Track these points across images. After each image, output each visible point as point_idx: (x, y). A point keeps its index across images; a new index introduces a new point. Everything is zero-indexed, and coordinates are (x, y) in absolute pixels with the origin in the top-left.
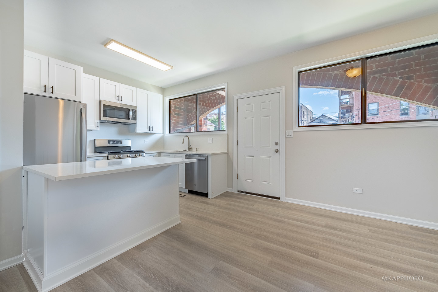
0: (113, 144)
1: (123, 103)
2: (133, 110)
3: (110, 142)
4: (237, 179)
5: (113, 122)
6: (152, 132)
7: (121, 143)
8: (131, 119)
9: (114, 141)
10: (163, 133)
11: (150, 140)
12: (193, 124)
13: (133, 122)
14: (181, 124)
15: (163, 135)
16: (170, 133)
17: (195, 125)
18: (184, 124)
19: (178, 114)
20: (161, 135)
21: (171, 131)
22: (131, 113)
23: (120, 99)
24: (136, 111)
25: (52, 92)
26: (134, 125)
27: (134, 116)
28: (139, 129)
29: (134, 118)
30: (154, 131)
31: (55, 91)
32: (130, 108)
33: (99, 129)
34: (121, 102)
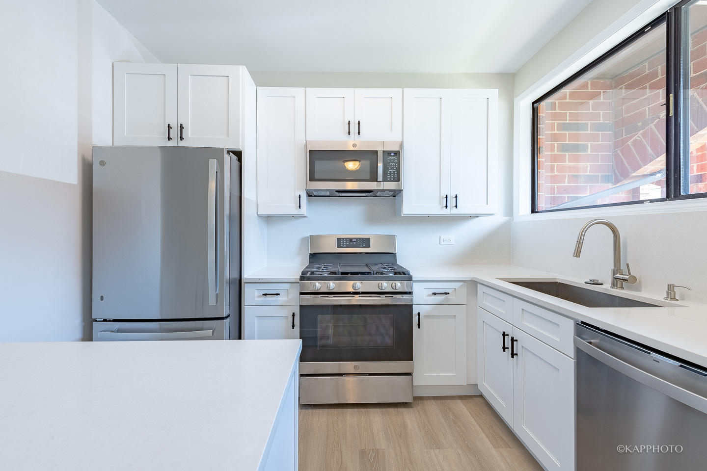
0: (347, 246)
1: (363, 137)
2: (387, 153)
3: (340, 242)
5: (338, 191)
6: (454, 211)
7: (368, 246)
8: (380, 178)
9: (351, 240)
10: (510, 209)
12: (653, 174)
13: (390, 186)
14: (592, 179)
15: (507, 219)
16: (533, 211)
17: (662, 176)
18: (606, 179)
19: (576, 148)
20: (498, 218)
21: (541, 204)
22: (380, 160)
23: (354, 128)
24: (397, 153)
25: (182, 138)
26: (396, 194)
27: (392, 169)
28: (410, 205)
29: (390, 175)
30: (462, 210)
31: (188, 133)
32: (380, 149)
33: (304, 210)
34: (357, 137)
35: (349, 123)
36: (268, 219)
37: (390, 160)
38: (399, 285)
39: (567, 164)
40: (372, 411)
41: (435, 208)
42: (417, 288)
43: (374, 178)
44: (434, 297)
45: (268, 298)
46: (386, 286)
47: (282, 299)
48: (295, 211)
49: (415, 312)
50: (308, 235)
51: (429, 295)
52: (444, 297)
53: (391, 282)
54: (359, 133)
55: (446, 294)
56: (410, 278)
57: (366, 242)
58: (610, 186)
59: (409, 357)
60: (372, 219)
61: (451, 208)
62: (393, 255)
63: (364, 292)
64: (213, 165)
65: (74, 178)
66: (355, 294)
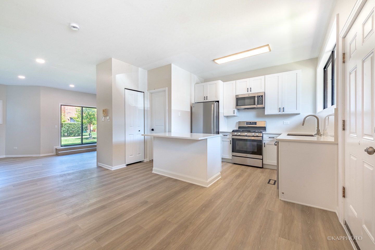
2: (259, 96)
3: (247, 123)
4: (344, 196)
5: (245, 108)
6: (283, 113)
7: (256, 124)
8: (257, 104)
9: (250, 123)
13: (260, 106)
22: (256, 99)
25: (207, 99)
26: (264, 108)
27: (261, 101)
28: (268, 111)
29: (260, 103)
30: (286, 112)
31: (208, 98)
32: (256, 95)
33: (235, 114)
34: (250, 93)
35: (248, 89)
36: (227, 117)
37: (260, 98)
41: (276, 112)
42: (264, 136)
43: (254, 104)
45: (225, 136)
47: (228, 137)
48: (233, 115)
50: (238, 121)
51: (268, 138)
53: (255, 133)
54: (251, 91)
55: (273, 138)
57: (255, 123)
59: (262, 155)
60: (258, 116)
62: (265, 128)
63: (248, 136)
64: (213, 105)
65: (189, 110)
66: (246, 136)
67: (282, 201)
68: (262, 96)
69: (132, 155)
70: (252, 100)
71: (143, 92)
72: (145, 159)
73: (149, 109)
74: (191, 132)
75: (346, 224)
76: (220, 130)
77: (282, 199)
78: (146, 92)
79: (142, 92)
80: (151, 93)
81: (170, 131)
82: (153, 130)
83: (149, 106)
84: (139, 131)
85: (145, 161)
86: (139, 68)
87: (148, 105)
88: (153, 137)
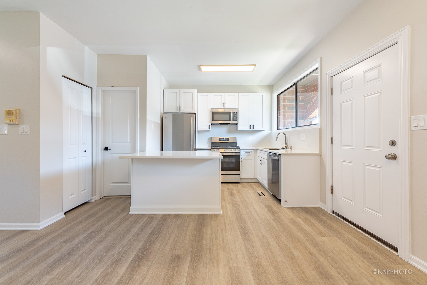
0: (222, 140)
1: (227, 107)
2: (234, 113)
3: (220, 139)
4: (332, 193)
5: (220, 124)
6: (253, 130)
8: (232, 120)
9: (223, 138)
10: (271, 129)
11: (255, 138)
13: (235, 122)
15: (270, 132)
16: (278, 129)
21: (280, 127)
22: (232, 114)
23: (225, 105)
24: (237, 112)
25: (181, 110)
26: (236, 124)
27: (235, 117)
28: (240, 128)
29: (235, 119)
30: (255, 129)
31: (182, 108)
32: (232, 111)
33: (210, 129)
34: (225, 108)
35: (223, 103)
38: (237, 150)
39: (290, 114)
40: (229, 184)
41: (248, 129)
42: (242, 151)
43: (230, 120)
44: (246, 154)
46: (233, 150)
48: (208, 130)
49: (241, 158)
50: (210, 137)
52: (248, 154)
53: (234, 149)
56: (239, 148)
57: (228, 139)
58: (303, 121)
59: (239, 170)
60: (229, 132)
61: (252, 128)
62: (236, 143)
63: (227, 152)
64: (192, 118)
65: (159, 122)
66: (225, 152)
67: (286, 208)
68: (236, 113)
69: (74, 194)
70: (228, 116)
71: (91, 88)
72: (93, 198)
73: (100, 116)
74: (162, 150)
75: (333, 212)
76: (197, 147)
77: (285, 207)
78: (95, 87)
79: (88, 87)
80: (104, 92)
81: (143, 150)
82: (106, 149)
83: (100, 112)
84: (86, 151)
85: (93, 201)
86: (86, 47)
87: (98, 110)
88: (131, 160)
